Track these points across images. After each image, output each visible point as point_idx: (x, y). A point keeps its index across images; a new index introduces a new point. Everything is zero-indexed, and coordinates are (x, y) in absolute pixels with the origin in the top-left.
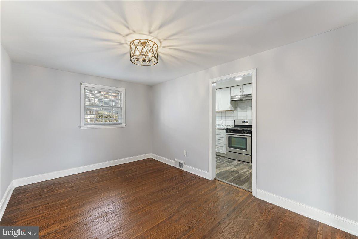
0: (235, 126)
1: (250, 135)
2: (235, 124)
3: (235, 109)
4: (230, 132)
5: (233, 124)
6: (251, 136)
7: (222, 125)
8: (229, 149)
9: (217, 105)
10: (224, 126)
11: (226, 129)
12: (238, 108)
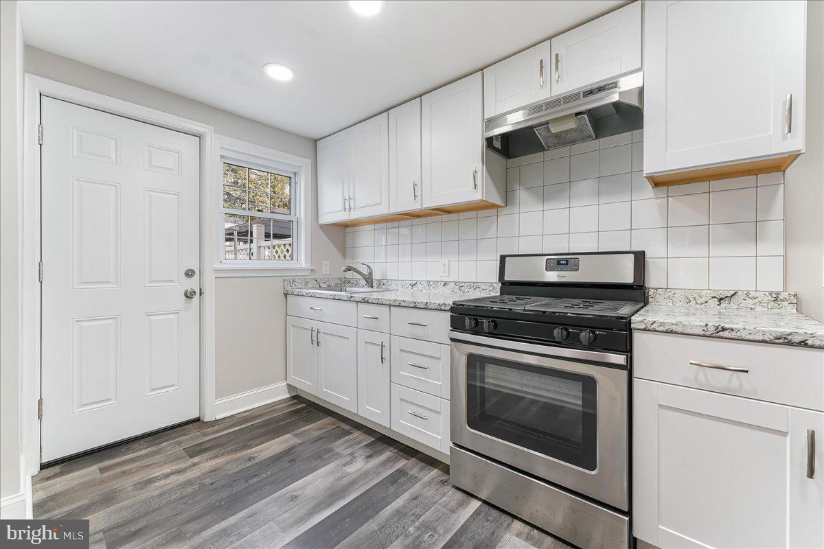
0: (510, 287)
1: (620, 359)
2: (507, 278)
3: (508, 197)
4: (476, 331)
5: (494, 278)
6: (629, 367)
7: (446, 284)
8: (472, 435)
9: (418, 182)
10: (451, 285)
11: (452, 310)
12: (522, 195)
